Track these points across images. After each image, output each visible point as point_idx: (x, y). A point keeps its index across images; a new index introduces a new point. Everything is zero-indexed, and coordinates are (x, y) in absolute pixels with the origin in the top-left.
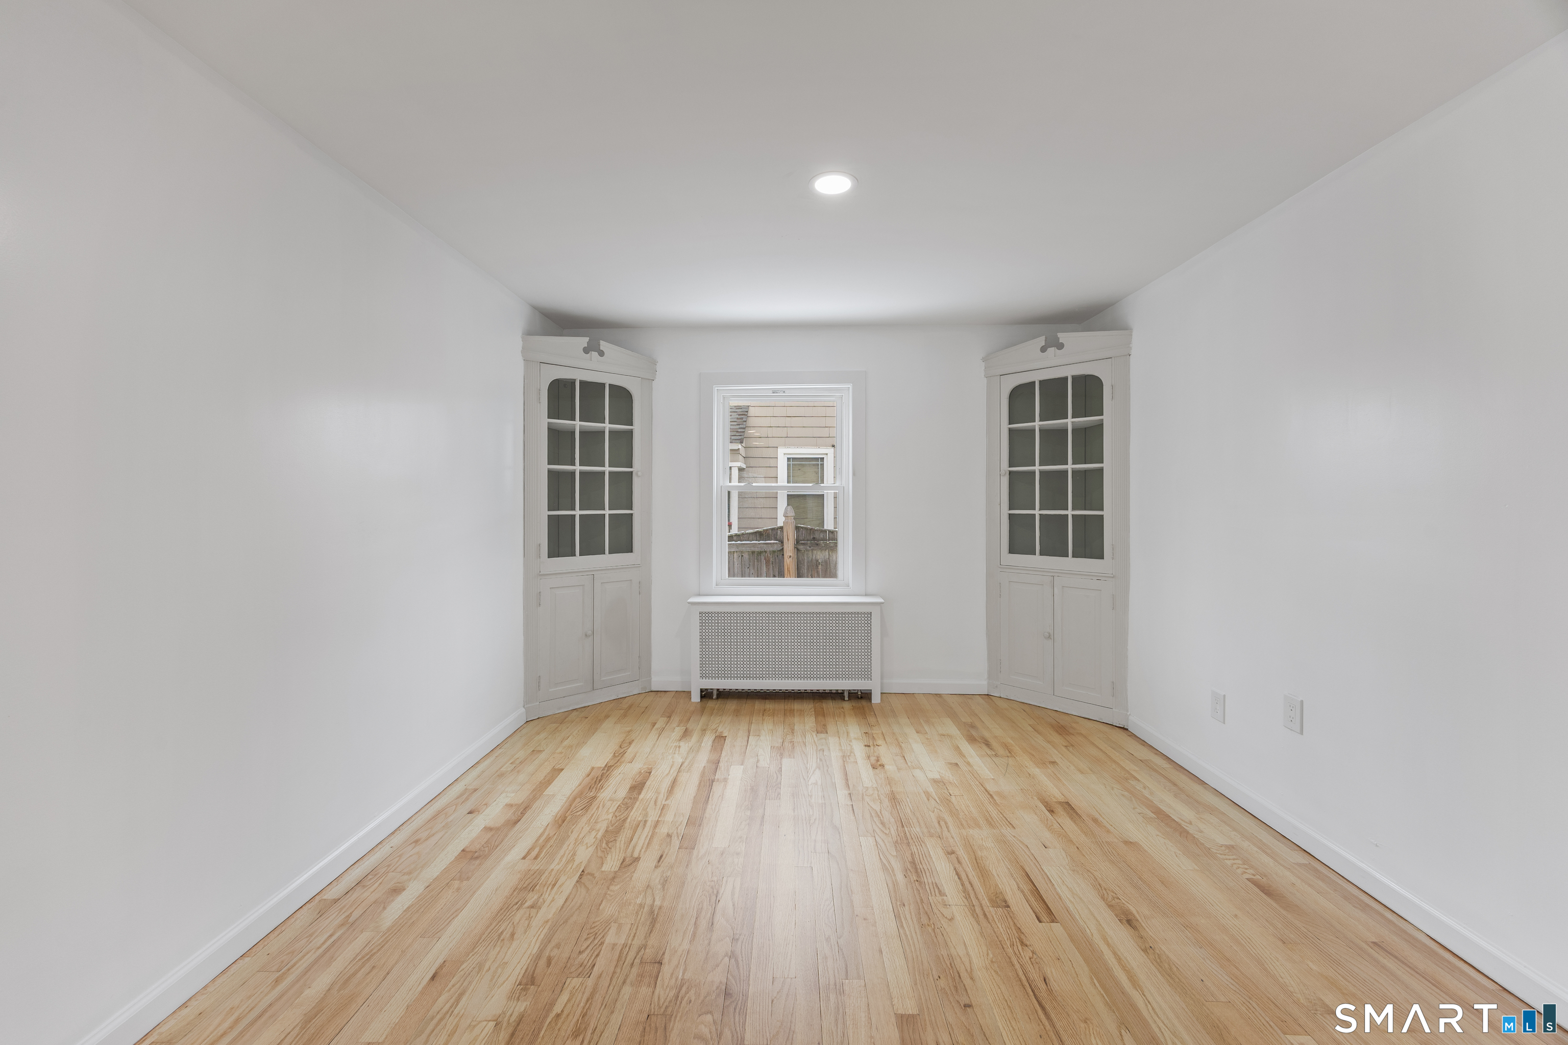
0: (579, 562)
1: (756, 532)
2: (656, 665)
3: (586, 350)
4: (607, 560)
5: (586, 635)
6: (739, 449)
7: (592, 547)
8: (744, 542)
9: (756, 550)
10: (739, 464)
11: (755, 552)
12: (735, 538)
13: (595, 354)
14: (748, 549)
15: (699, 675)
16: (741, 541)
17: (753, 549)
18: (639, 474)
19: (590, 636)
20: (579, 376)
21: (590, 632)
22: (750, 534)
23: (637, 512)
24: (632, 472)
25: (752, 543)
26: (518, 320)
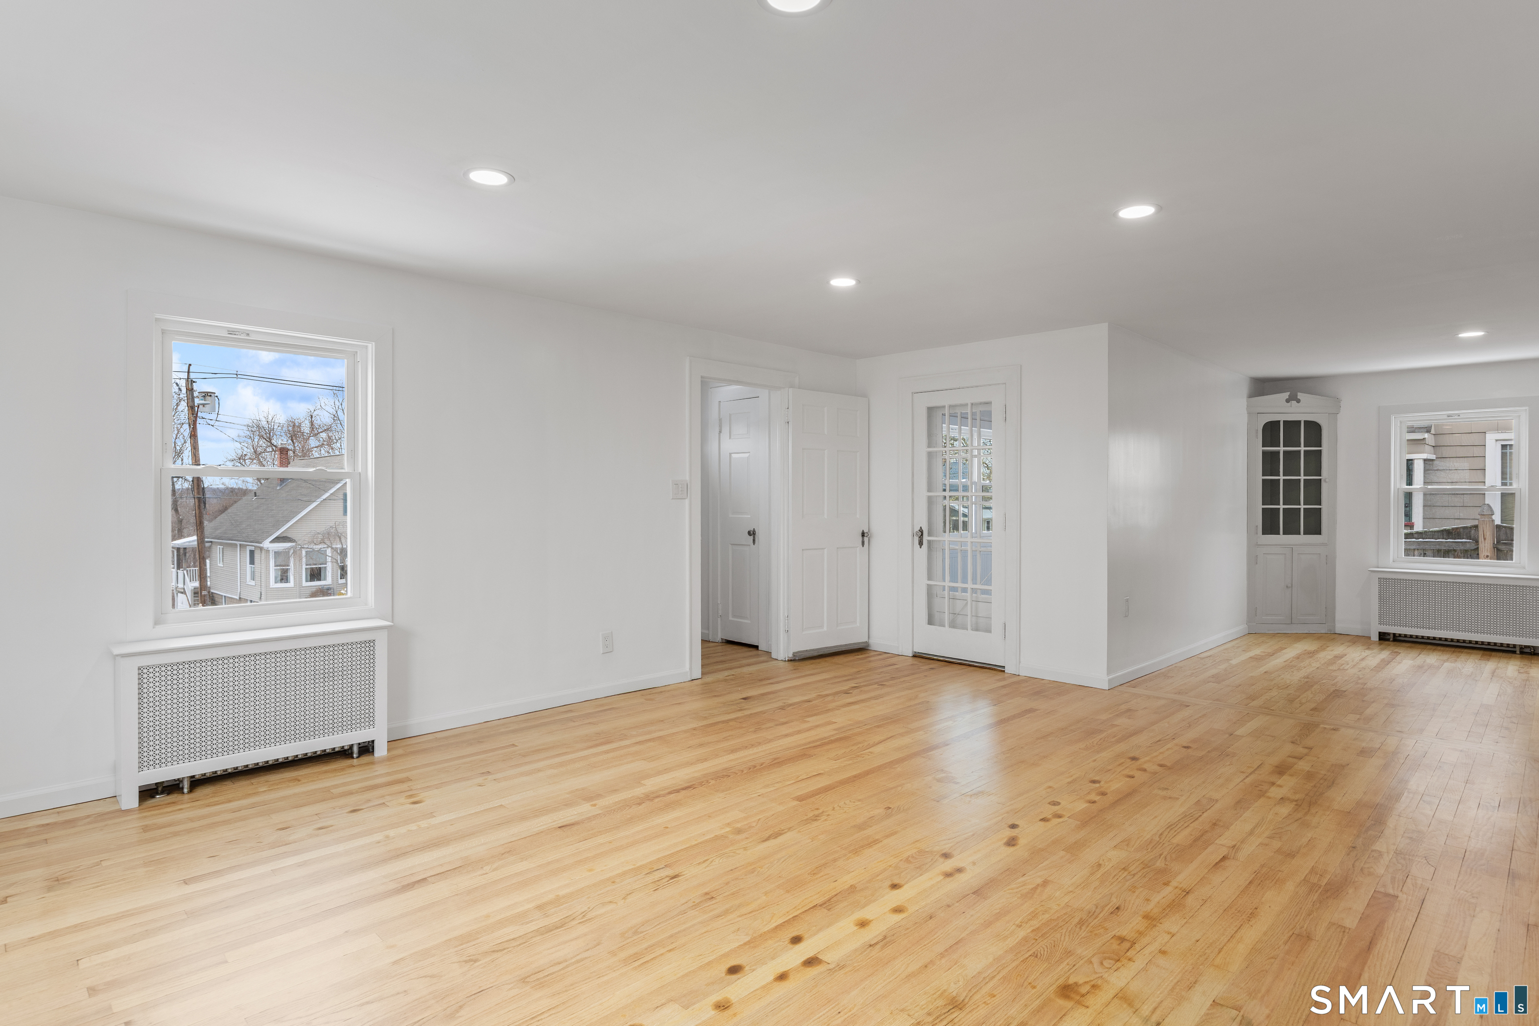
0: (1282, 539)
1: (1442, 531)
2: (1338, 616)
3: (1288, 401)
4: (1302, 538)
5: (1287, 587)
6: (1424, 439)
7: (1291, 529)
8: (1427, 540)
9: (1443, 548)
10: (1425, 456)
11: (1441, 550)
12: (1416, 536)
13: (1294, 402)
14: (1432, 547)
15: (1378, 622)
16: (1423, 539)
17: (1438, 547)
18: (1327, 480)
19: (1290, 587)
20: (1282, 418)
21: (1290, 585)
22: (1435, 532)
23: (1325, 507)
24: (1321, 479)
25: (1437, 541)
26: (1244, 390)
